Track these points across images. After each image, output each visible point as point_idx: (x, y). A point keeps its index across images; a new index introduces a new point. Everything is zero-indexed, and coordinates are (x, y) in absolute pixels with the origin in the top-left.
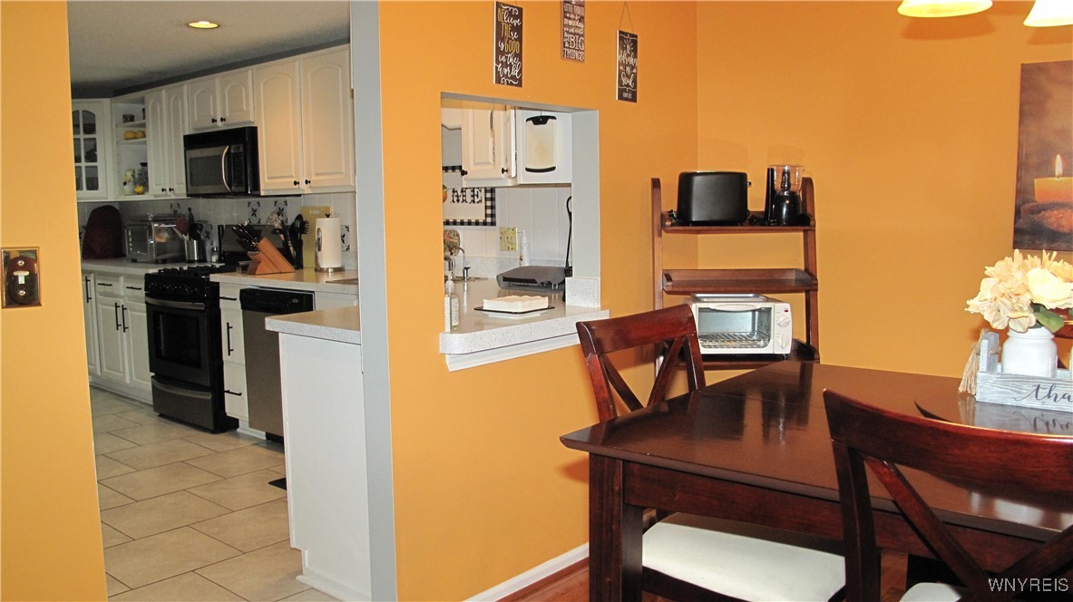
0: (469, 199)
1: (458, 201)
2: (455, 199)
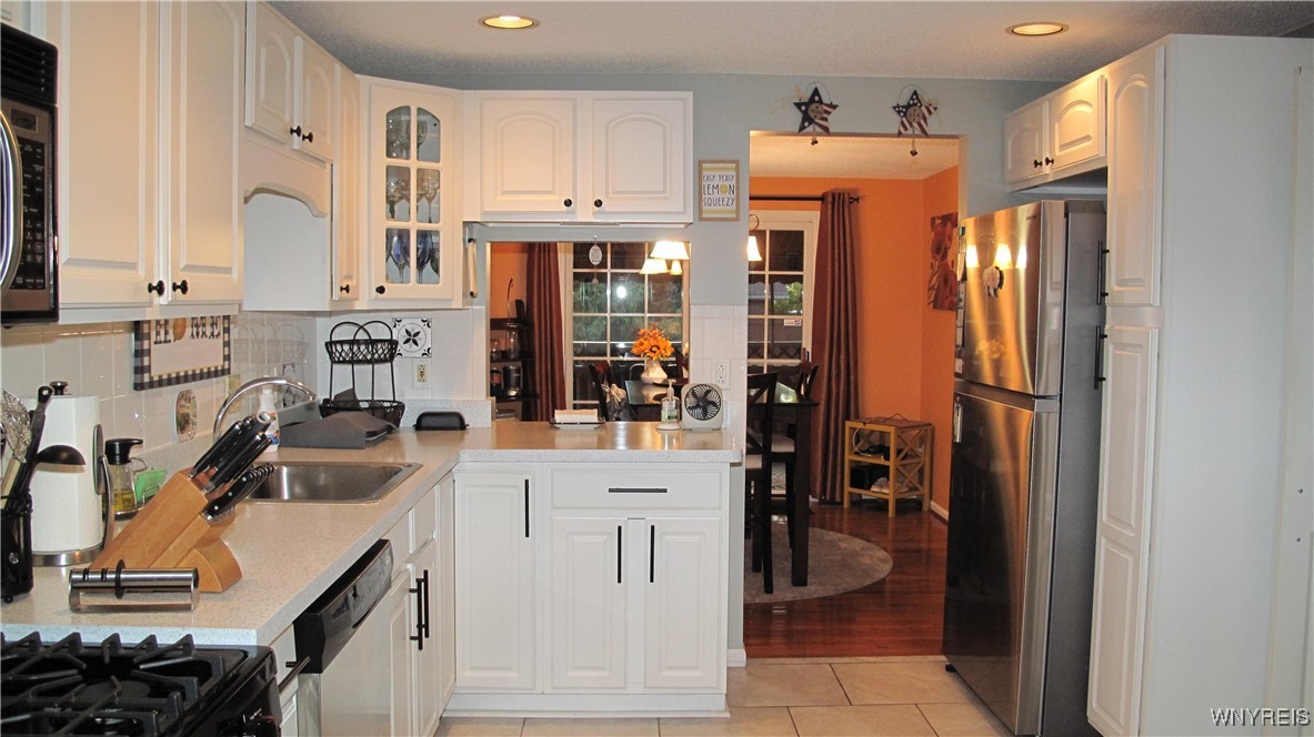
0: (209, 331)
1: (198, 335)
2: (195, 331)
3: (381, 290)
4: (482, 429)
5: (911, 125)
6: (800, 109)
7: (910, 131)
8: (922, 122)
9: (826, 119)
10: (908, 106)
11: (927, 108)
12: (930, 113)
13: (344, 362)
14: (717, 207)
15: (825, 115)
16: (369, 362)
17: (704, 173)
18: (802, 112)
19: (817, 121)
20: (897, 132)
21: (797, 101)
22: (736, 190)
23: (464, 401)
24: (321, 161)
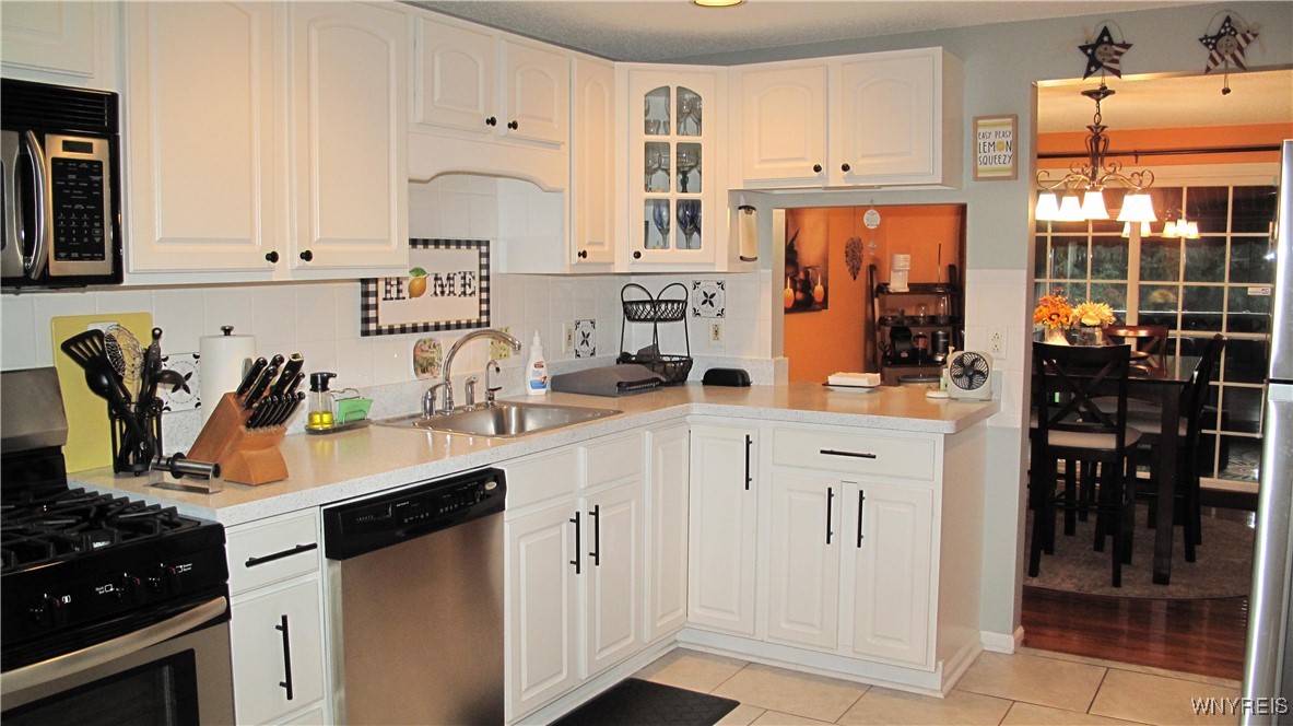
0: (458, 290)
1: (442, 293)
2: (439, 290)
3: (637, 255)
4: (766, 386)
5: (1223, 59)
6: (1086, 52)
7: (1222, 66)
8: (1238, 54)
9: (1117, 62)
10: (1219, 36)
11: (1244, 37)
12: (1248, 41)
13: (645, 320)
14: (994, 165)
15: (1116, 57)
16: (652, 320)
17: (980, 130)
18: (1088, 55)
19: (1105, 64)
20: (1205, 68)
21: (1083, 44)
22: (1014, 146)
23: (751, 360)
24: (556, 145)
